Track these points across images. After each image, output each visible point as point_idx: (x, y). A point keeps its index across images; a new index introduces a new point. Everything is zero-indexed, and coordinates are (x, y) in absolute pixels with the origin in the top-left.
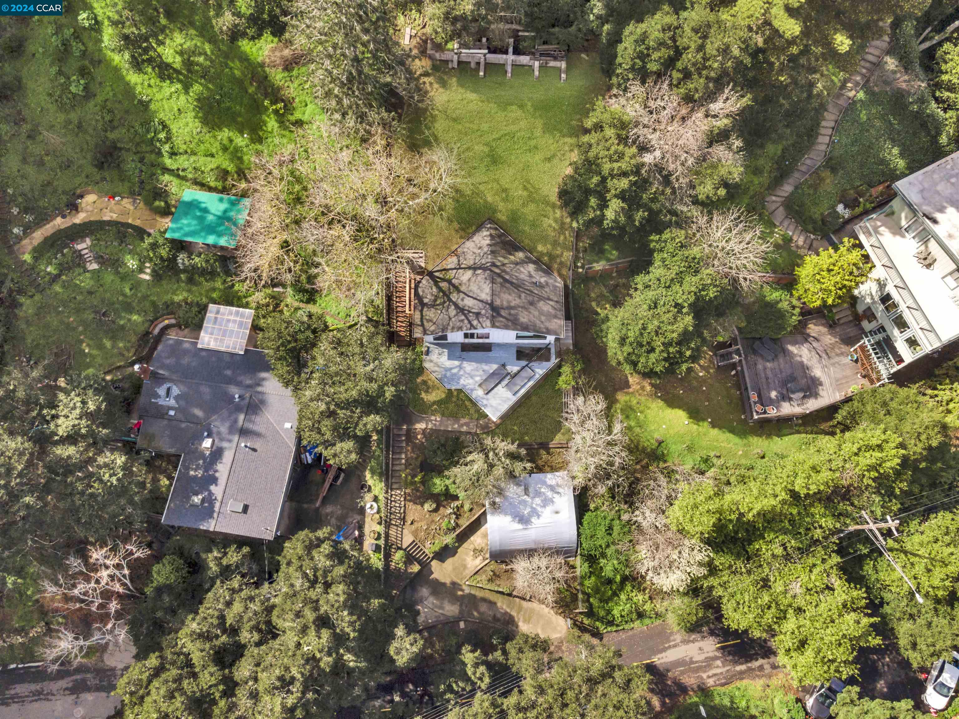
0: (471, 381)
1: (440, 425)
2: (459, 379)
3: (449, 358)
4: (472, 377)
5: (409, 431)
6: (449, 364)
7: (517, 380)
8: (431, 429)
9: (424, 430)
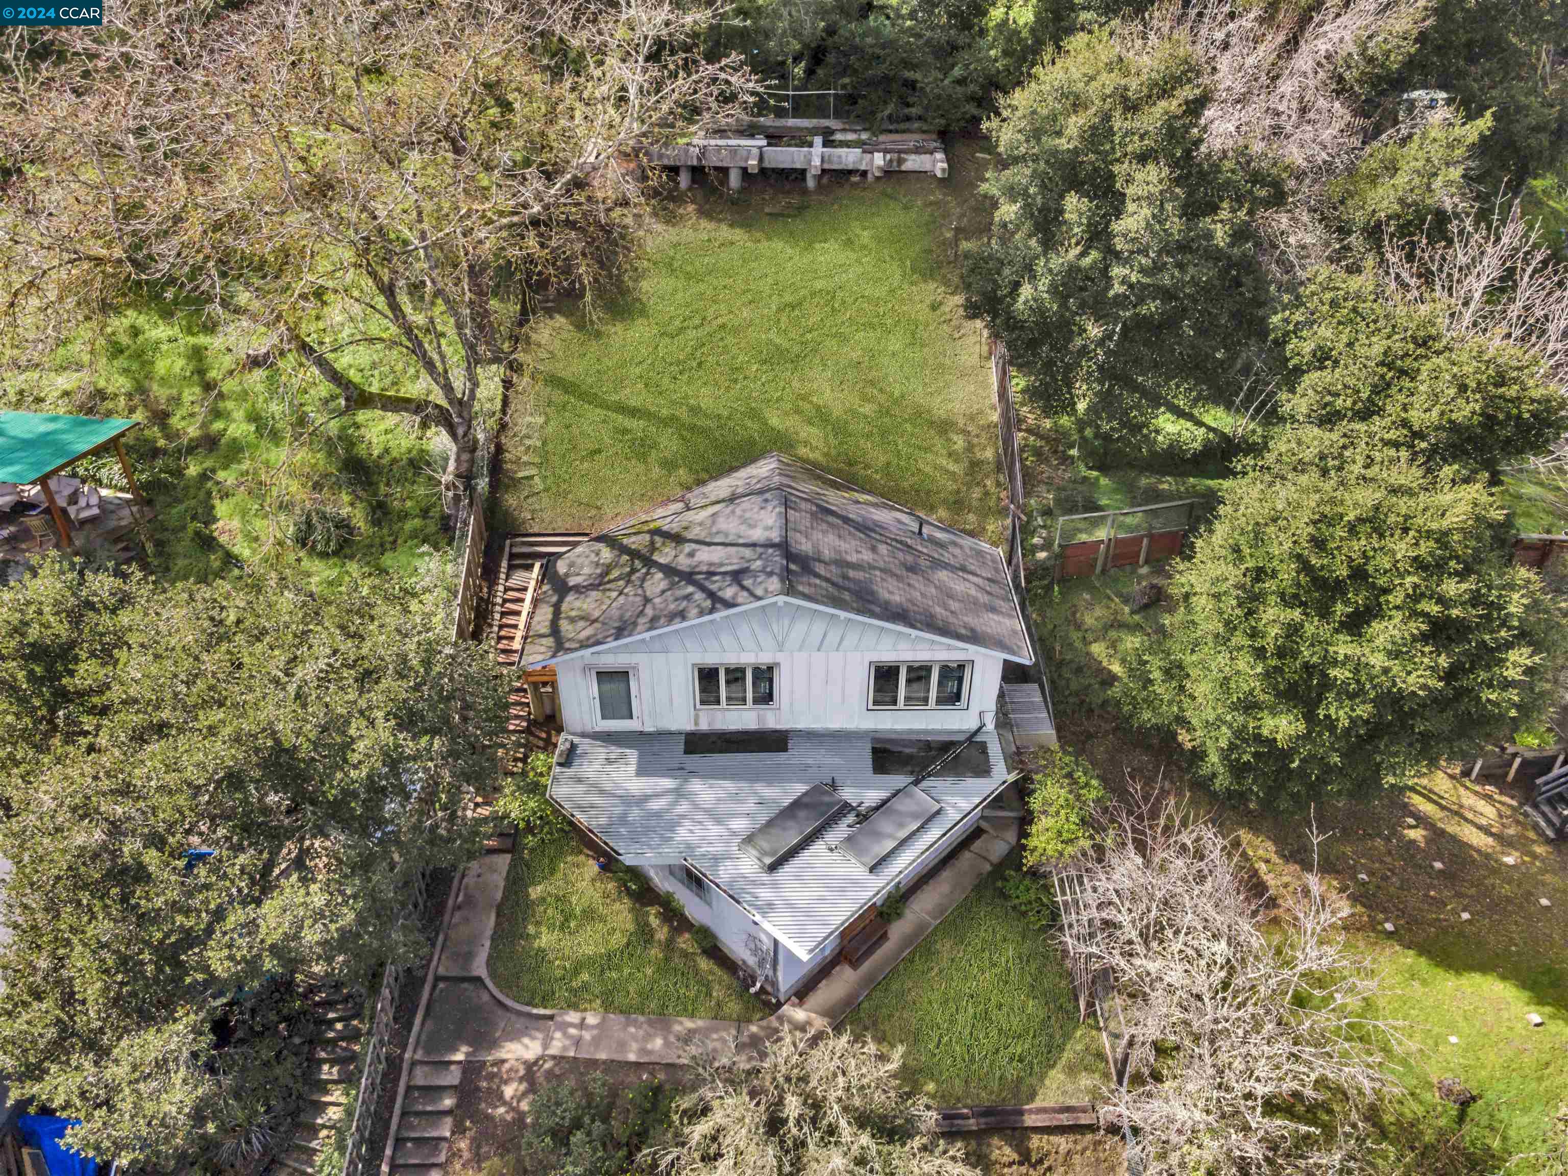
0: (715, 830)
1: (596, 1042)
2: (672, 826)
3: (642, 771)
4: (718, 821)
5: (471, 1069)
6: (638, 785)
7: (884, 824)
8: (558, 1059)
9: (531, 1067)
